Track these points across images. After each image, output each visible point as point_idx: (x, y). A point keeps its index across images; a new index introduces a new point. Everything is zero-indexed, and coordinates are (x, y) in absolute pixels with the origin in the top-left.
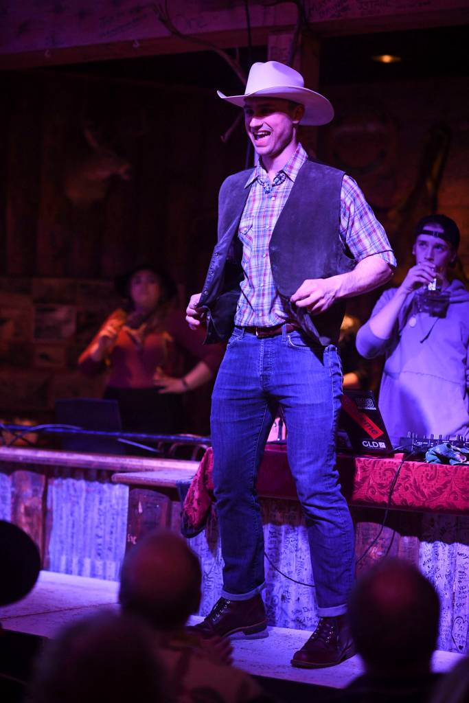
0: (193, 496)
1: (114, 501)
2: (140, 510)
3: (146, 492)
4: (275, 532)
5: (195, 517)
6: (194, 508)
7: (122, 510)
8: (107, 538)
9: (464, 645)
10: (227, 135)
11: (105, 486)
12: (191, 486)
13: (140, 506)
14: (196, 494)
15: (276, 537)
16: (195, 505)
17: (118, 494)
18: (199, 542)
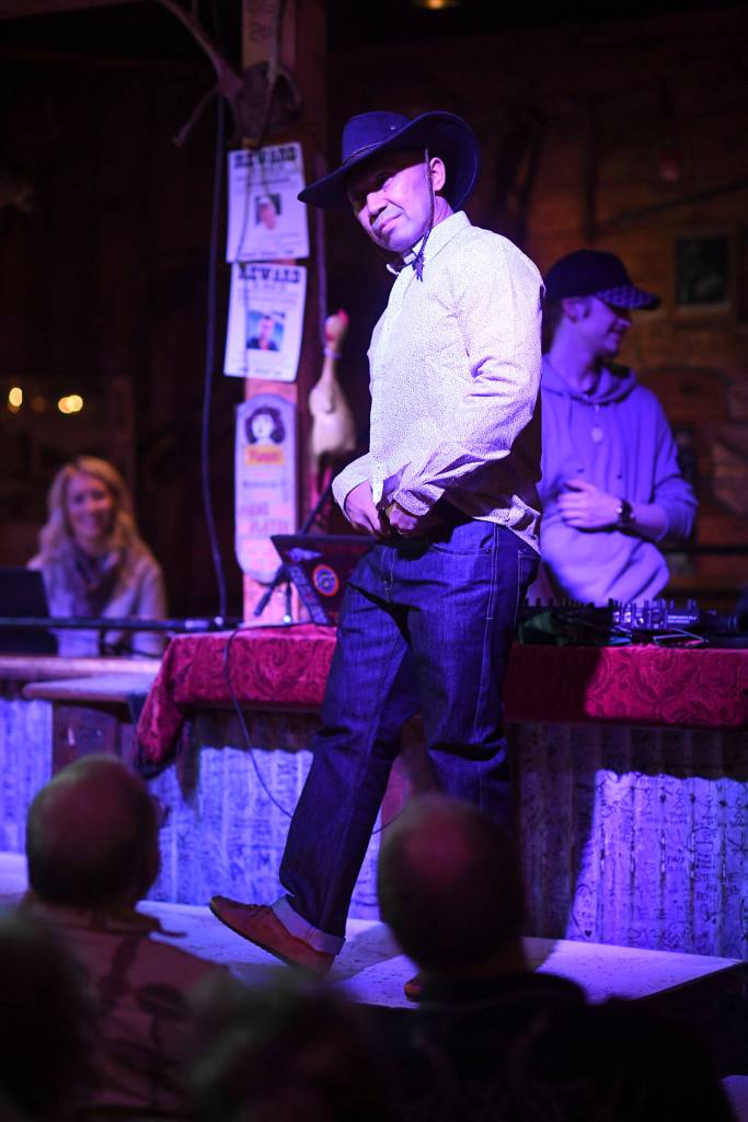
0: (151, 714)
1: (30, 729)
2: (72, 741)
3: (80, 711)
4: (287, 766)
5: (155, 746)
6: (153, 733)
7: (45, 741)
8: (22, 787)
9: (593, 929)
10: (183, 134)
11: (15, 706)
12: (148, 699)
13: (71, 735)
14: (156, 710)
15: (288, 773)
16: (154, 728)
17: (35, 717)
18: (167, 785)
